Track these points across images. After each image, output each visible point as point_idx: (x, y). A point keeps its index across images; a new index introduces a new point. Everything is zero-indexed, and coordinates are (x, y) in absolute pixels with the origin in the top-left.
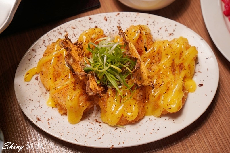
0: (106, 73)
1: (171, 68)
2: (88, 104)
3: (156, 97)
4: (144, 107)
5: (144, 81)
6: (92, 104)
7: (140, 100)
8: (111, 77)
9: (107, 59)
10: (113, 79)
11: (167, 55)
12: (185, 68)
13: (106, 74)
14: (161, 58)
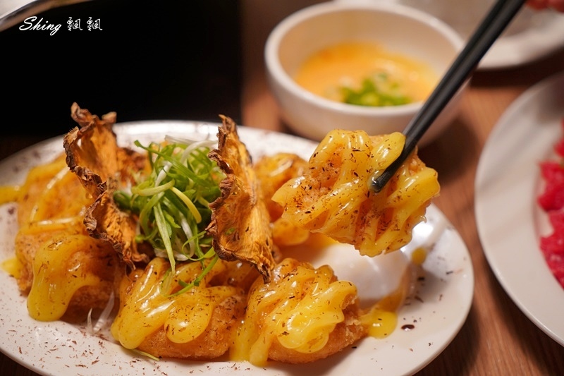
0: (156, 205)
1: (357, 215)
2: (91, 280)
3: (264, 303)
4: (229, 328)
5: (241, 248)
6: (105, 289)
7: (227, 307)
8: (166, 219)
9: (172, 170)
10: (168, 225)
11: (355, 174)
12: (396, 226)
13: (155, 208)
14: (337, 178)
